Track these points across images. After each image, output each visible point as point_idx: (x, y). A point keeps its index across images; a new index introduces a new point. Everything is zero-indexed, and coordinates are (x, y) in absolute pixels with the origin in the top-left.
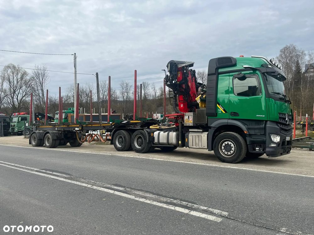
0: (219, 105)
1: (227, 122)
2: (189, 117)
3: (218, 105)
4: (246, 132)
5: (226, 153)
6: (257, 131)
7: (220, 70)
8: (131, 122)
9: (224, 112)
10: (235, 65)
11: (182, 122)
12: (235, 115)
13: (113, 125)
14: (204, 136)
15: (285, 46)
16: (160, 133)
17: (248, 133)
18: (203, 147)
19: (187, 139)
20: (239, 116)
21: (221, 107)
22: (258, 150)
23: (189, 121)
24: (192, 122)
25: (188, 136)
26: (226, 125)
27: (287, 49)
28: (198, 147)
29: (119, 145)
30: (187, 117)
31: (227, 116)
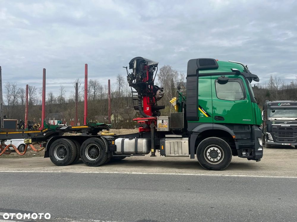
0: (201, 108)
1: (212, 126)
2: (163, 121)
3: (199, 109)
4: (234, 137)
5: (212, 160)
6: (243, 135)
7: (200, 72)
8: (72, 127)
9: (207, 116)
10: (216, 68)
11: (155, 128)
12: (219, 119)
13: (45, 132)
14: (185, 142)
15: (163, 66)
16: (125, 140)
17: (236, 138)
18: (183, 155)
19: (162, 146)
20: (224, 120)
21: (203, 110)
22: (245, 154)
23: (164, 126)
24: (167, 126)
25: (164, 142)
26: (212, 130)
27: (165, 68)
28: (177, 155)
29: (58, 159)
30: (161, 121)
31: (211, 120)
